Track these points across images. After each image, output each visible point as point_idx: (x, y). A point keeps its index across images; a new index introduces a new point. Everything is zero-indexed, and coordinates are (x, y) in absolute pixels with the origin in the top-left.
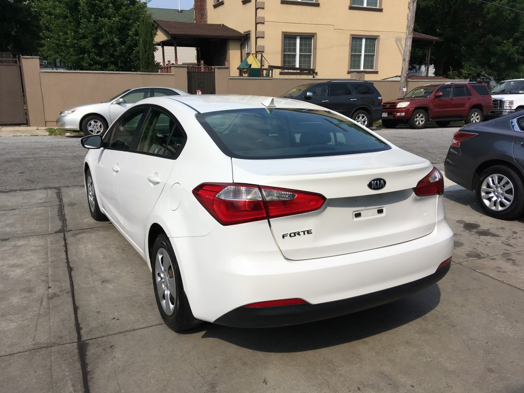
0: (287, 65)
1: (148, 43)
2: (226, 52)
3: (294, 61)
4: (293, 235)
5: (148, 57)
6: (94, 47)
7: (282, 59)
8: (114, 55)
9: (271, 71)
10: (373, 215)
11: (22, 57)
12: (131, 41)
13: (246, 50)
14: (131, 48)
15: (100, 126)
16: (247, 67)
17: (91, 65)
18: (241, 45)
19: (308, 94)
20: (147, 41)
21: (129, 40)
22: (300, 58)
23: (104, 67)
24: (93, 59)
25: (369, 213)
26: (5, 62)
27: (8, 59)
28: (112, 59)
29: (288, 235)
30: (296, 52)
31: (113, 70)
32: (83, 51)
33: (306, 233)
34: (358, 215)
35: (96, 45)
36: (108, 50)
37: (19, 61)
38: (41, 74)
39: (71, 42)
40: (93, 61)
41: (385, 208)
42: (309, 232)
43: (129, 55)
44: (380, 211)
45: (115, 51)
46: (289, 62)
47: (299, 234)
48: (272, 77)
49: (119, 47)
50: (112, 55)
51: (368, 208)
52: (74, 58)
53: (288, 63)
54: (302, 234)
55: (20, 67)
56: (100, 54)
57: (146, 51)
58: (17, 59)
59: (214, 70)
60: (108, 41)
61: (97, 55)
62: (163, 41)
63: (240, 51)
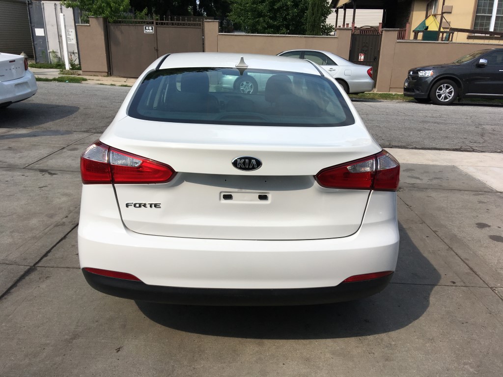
0: (478, 28)
1: (317, 5)
2: (410, 13)
3: (489, 24)
4: (138, 205)
5: (314, 20)
6: (270, 11)
7: (472, 21)
8: (286, 18)
9: (451, 34)
10: (251, 201)
11: (205, 20)
12: (304, 5)
13: (433, 11)
14: (303, 11)
15: (251, 86)
16: (423, 29)
17: (265, 28)
18: (428, 6)
19: (482, 61)
20: (316, 4)
21: (302, 4)
22: (496, 20)
23: (276, 30)
24: (268, 23)
25: (246, 198)
26: (192, 25)
27: (195, 22)
28: (285, 22)
29: (133, 205)
30: (491, 13)
31: (284, 34)
32: (260, 14)
33: (153, 205)
34: (228, 197)
35: (272, 10)
36: (281, 14)
37: (203, 24)
38: (219, 37)
39: (250, 6)
40: (267, 24)
41: (271, 195)
42: (156, 205)
43: (300, 18)
44: (263, 197)
45: (288, 14)
46: (482, 25)
47: (145, 205)
48: (452, 41)
49: (291, 10)
50: (285, 19)
51: (244, 190)
52: (251, 21)
53: (480, 26)
54: (148, 206)
55: (203, 29)
56: (274, 18)
57: (313, 14)
58: (201, 23)
59: (382, 32)
60: (283, 4)
61: (271, 18)
62: (346, 4)
63: (425, 13)
